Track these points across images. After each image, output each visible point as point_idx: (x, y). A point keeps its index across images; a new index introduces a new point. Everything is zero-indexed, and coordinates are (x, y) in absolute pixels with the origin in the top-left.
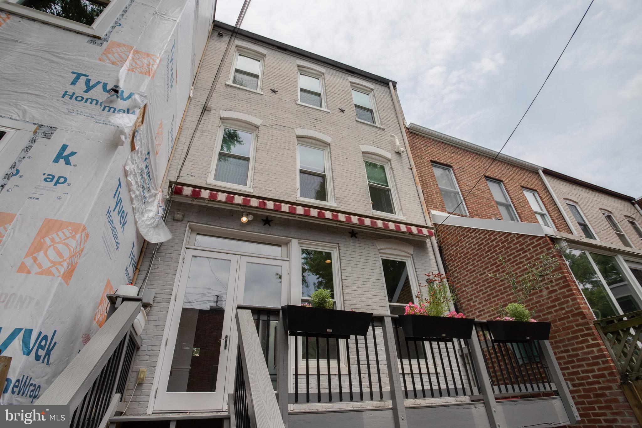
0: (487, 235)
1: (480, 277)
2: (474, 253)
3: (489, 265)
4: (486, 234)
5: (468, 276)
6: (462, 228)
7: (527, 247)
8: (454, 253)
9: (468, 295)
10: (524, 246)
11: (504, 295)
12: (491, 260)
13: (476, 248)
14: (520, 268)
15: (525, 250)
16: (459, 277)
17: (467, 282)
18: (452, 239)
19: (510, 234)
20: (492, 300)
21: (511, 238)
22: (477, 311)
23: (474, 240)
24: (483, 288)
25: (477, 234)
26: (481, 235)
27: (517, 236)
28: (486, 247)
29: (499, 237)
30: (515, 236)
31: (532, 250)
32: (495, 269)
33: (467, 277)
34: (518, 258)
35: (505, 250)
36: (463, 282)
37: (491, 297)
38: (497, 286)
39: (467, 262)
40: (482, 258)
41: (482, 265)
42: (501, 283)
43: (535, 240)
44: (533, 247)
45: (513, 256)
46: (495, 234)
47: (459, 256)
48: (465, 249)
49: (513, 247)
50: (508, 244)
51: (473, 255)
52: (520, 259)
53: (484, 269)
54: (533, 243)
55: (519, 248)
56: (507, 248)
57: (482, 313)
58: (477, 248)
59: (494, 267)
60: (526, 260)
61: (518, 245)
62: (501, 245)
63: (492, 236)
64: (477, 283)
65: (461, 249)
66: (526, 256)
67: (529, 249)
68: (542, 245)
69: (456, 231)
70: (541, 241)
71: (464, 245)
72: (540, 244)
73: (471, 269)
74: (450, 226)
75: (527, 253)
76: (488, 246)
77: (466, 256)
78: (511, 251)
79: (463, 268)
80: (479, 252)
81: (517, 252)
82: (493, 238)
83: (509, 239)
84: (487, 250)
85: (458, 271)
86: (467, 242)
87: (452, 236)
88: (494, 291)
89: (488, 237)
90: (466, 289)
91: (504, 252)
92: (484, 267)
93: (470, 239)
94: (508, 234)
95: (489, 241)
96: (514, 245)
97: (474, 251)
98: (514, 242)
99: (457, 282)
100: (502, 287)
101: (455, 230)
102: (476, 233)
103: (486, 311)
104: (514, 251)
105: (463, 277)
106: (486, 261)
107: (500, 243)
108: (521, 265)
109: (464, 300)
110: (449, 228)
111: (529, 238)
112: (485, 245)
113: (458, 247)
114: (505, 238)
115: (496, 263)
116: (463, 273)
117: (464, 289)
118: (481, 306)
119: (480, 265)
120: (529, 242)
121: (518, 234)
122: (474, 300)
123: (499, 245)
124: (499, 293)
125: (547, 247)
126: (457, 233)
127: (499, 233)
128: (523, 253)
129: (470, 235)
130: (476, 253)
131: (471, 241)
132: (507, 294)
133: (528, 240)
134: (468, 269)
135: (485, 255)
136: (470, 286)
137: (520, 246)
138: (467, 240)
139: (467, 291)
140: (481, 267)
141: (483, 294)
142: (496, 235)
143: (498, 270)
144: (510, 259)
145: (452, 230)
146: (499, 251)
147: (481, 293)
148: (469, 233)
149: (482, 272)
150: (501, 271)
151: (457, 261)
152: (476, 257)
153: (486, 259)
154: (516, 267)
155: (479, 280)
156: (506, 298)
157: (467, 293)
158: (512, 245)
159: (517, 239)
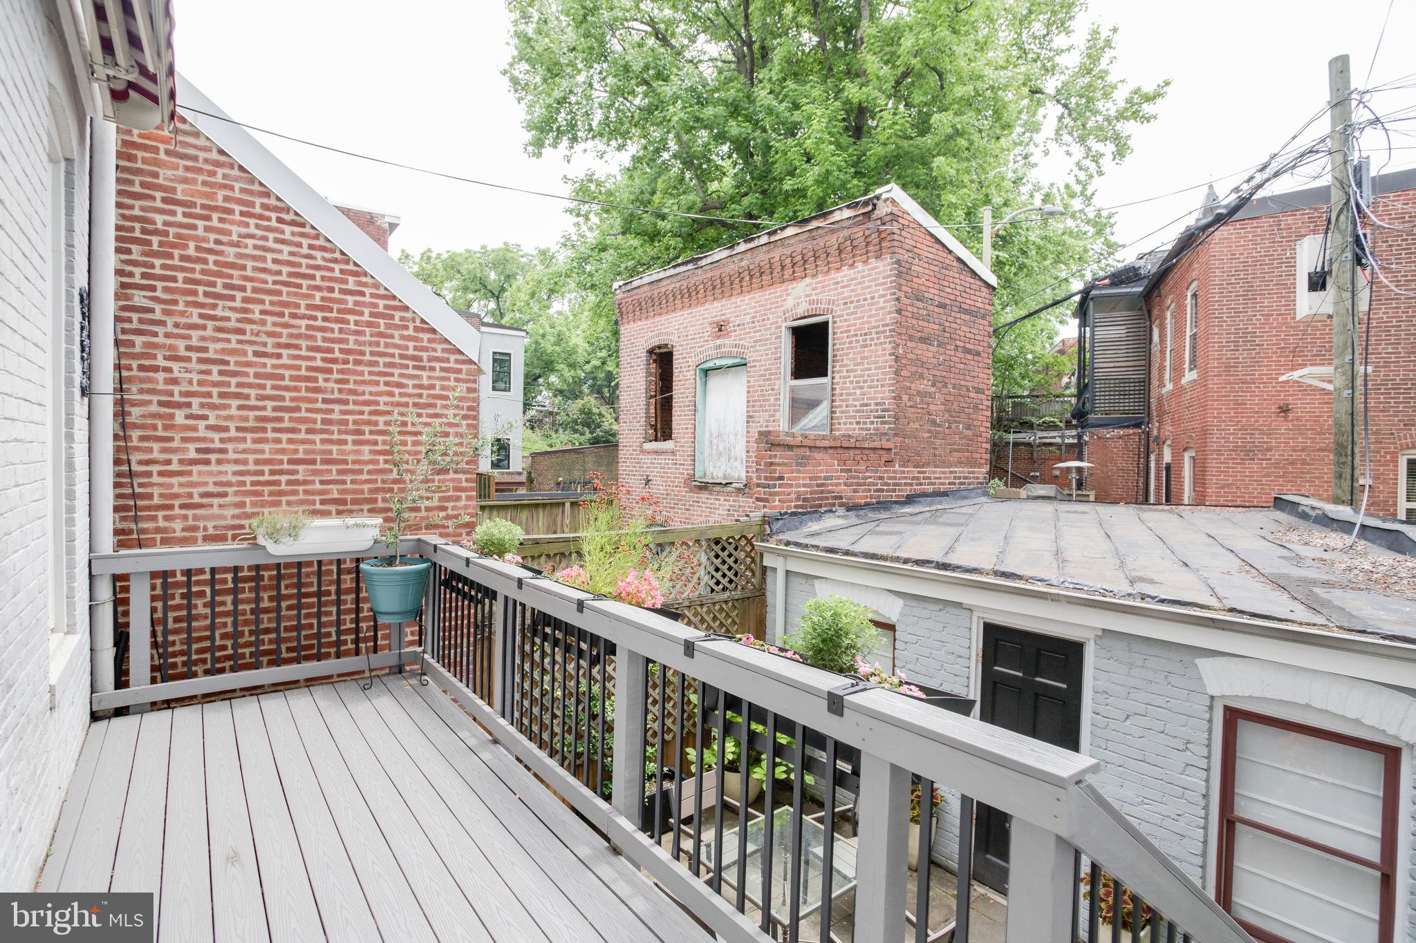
0: (337, 267)
1: (251, 358)
2: (266, 282)
3: (304, 343)
4: (335, 261)
5: (201, 333)
6: (252, 180)
7: (430, 359)
8: (172, 230)
9: (176, 389)
10: (425, 355)
11: (317, 437)
12: (319, 335)
13: (279, 273)
14: (391, 394)
15: (422, 364)
16: (158, 315)
17: (189, 348)
18: (185, 181)
19: (406, 308)
20: (270, 435)
21: (402, 319)
22: (192, 447)
23: (286, 249)
24: (253, 392)
25: (305, 242)
26: (318, 254)
27: (418, 323)
28: (318, 295)
29: (372, 295)
30: (414, 322)
31: (438, 373)
32: (319, 363)
33: (195, 334)
34: (397, 371)
35: (372, 335)
36: (169, 341)
37: (269, 426)
38: (304, 406)
39: (219, 289)
40: (287, 311)
41: (278, 329)
42: (319, 405)
43: (453, 357)
44: (442, 369)
45: (388, 360)
46: (364, 279)
47: (191, 251)
48: (232, 250)
49: (397, 341)
50: (388, 326)
51: (255, 284)
52: (401, 375)
53: (279, 345)
54: (448, 360)
55: (411, 352)
56: (381, 335)
57: (213, 457)
58: (284, 278)
59: (319, 355)
60: (415, 386)
61: (411, 344)
62: (366, 317)
63: (351, 279)
64: (232, 367)
65: (212, 236)
66: (418, 377)
67: (432, 369)
68: (463, 376)
69: (220, 171)
70: (464, 367)
71: (235, 238)
72: (459, 371)
73: (228, 319)
74: (197, 134)
75: (424, 374)
76: (326, 294)
77: (225, 270)
78: (387, 345)
79: (190, 299)
80: (285, 289)
81: (402, 357)
82: (351, 286)
83: (397, 318)
84: (317, 302)
85: (159, 294)
86: (252, 236)
87: (187, 169)
88: (287, 416)
89: (337, 274)
90: (175, 366)
91: (368, 338)
92: (284, 340)
93: (271, 236)
94: (400, 304)
95: (337, 286)
96: (403, 337)
97: (270, 278)
98: (405, 333)
99: (135, 325)
100: (319, 417)
101: (217, 164)
102: (303, 235)
103: (232, 456)
104: (397, 352)
105: (176, 325)
106: (300, 327)
107: (367, 311)
108: (397, 391)
109: (146, 397)
110: (186, 133)
111: (445, 346)
112: (318, 288)
113: (201, 224)
114: (386, 307)
115: (331, 351)
116: (183, 314)
117: (161, 362)
118: (216, 436)
119: (269, 328)
120: (439, 354)
121: (423, 321)
122: (195, 410)
123: (362, 314)
124: (303, 427)
125: (469, 385)
126: (219, 179)
127: (377, 285)
128: (415, 367)
129: (274, 223)
130: (270, 286)
131: (271, 244)
132: (325, 436)
133: (439, 347)
134: (212, 312)
135: (303, 311)
136: (194, 365)
137: (416, 348)
138: (252, 230)
139: (176, 374)
140: (270, 334)
141: (240, 408)
142: (365, 285)
143: (330, 371)
144: (376, 364)
145: (202, 155)
146: (352, 327)
147: (235, 403)
148: (273, 215)
149: (269, 349)
150: (335, 376)
151: (169, 262)
152: (267, 298)
153: (304, 323)
154: (382, 388)
155: (248, 364)
156: (319, 446)
157: (175, 381)
158: (396, 333)
159: (416, 329)
